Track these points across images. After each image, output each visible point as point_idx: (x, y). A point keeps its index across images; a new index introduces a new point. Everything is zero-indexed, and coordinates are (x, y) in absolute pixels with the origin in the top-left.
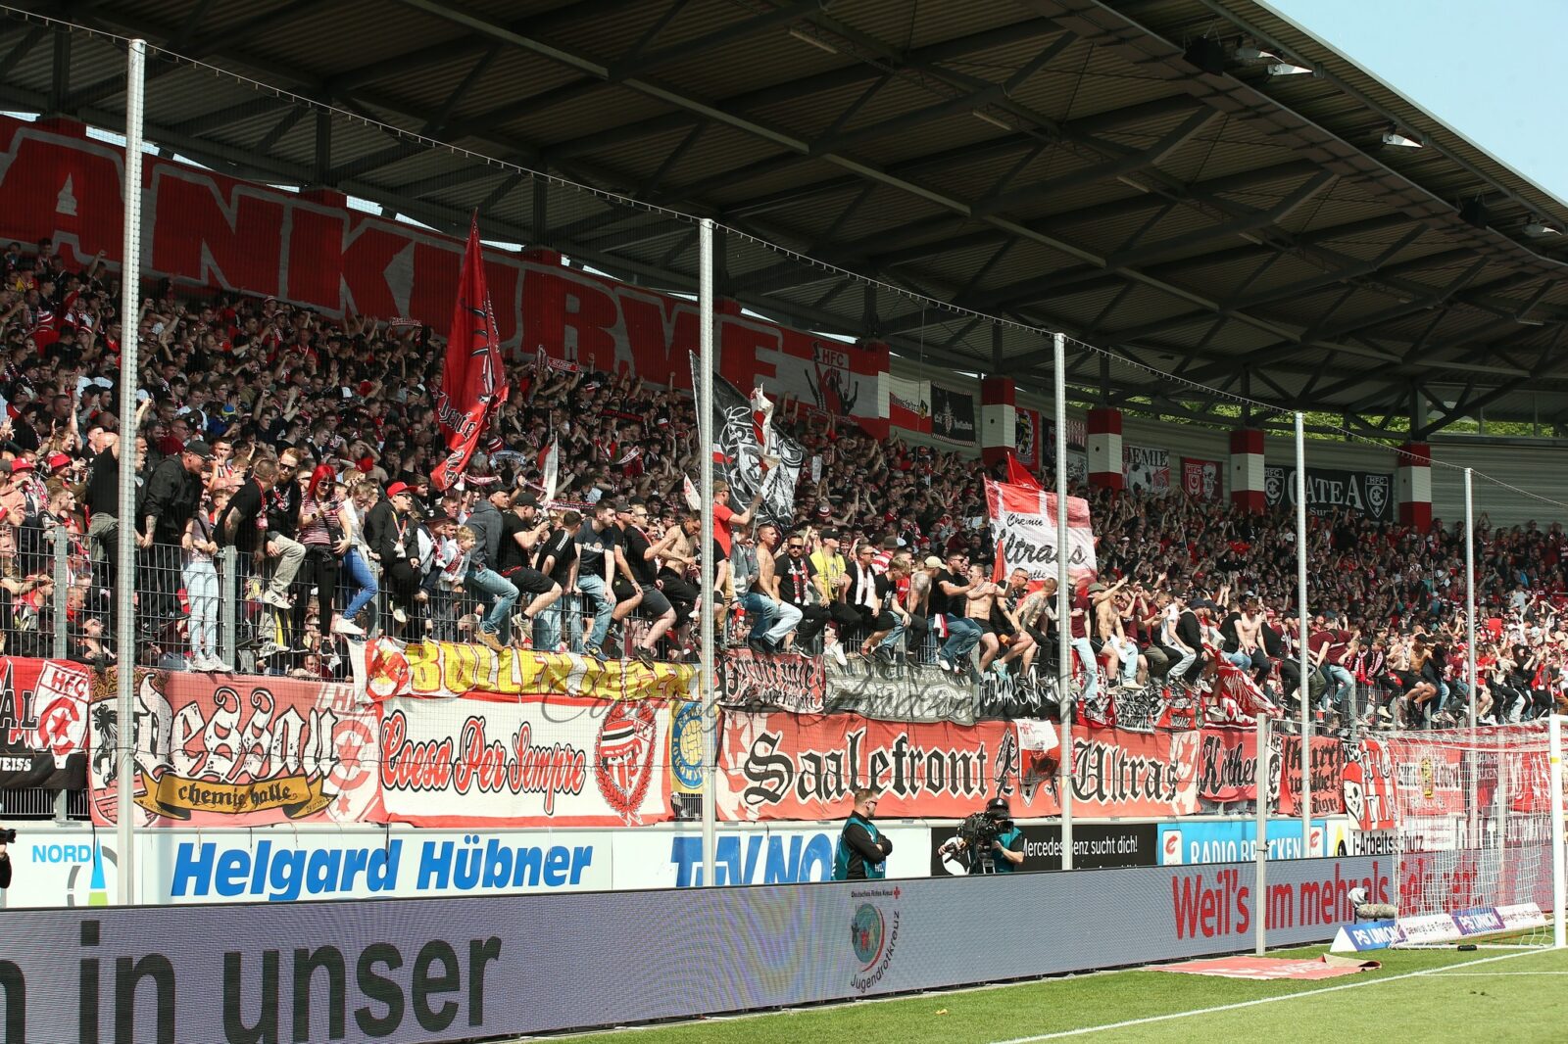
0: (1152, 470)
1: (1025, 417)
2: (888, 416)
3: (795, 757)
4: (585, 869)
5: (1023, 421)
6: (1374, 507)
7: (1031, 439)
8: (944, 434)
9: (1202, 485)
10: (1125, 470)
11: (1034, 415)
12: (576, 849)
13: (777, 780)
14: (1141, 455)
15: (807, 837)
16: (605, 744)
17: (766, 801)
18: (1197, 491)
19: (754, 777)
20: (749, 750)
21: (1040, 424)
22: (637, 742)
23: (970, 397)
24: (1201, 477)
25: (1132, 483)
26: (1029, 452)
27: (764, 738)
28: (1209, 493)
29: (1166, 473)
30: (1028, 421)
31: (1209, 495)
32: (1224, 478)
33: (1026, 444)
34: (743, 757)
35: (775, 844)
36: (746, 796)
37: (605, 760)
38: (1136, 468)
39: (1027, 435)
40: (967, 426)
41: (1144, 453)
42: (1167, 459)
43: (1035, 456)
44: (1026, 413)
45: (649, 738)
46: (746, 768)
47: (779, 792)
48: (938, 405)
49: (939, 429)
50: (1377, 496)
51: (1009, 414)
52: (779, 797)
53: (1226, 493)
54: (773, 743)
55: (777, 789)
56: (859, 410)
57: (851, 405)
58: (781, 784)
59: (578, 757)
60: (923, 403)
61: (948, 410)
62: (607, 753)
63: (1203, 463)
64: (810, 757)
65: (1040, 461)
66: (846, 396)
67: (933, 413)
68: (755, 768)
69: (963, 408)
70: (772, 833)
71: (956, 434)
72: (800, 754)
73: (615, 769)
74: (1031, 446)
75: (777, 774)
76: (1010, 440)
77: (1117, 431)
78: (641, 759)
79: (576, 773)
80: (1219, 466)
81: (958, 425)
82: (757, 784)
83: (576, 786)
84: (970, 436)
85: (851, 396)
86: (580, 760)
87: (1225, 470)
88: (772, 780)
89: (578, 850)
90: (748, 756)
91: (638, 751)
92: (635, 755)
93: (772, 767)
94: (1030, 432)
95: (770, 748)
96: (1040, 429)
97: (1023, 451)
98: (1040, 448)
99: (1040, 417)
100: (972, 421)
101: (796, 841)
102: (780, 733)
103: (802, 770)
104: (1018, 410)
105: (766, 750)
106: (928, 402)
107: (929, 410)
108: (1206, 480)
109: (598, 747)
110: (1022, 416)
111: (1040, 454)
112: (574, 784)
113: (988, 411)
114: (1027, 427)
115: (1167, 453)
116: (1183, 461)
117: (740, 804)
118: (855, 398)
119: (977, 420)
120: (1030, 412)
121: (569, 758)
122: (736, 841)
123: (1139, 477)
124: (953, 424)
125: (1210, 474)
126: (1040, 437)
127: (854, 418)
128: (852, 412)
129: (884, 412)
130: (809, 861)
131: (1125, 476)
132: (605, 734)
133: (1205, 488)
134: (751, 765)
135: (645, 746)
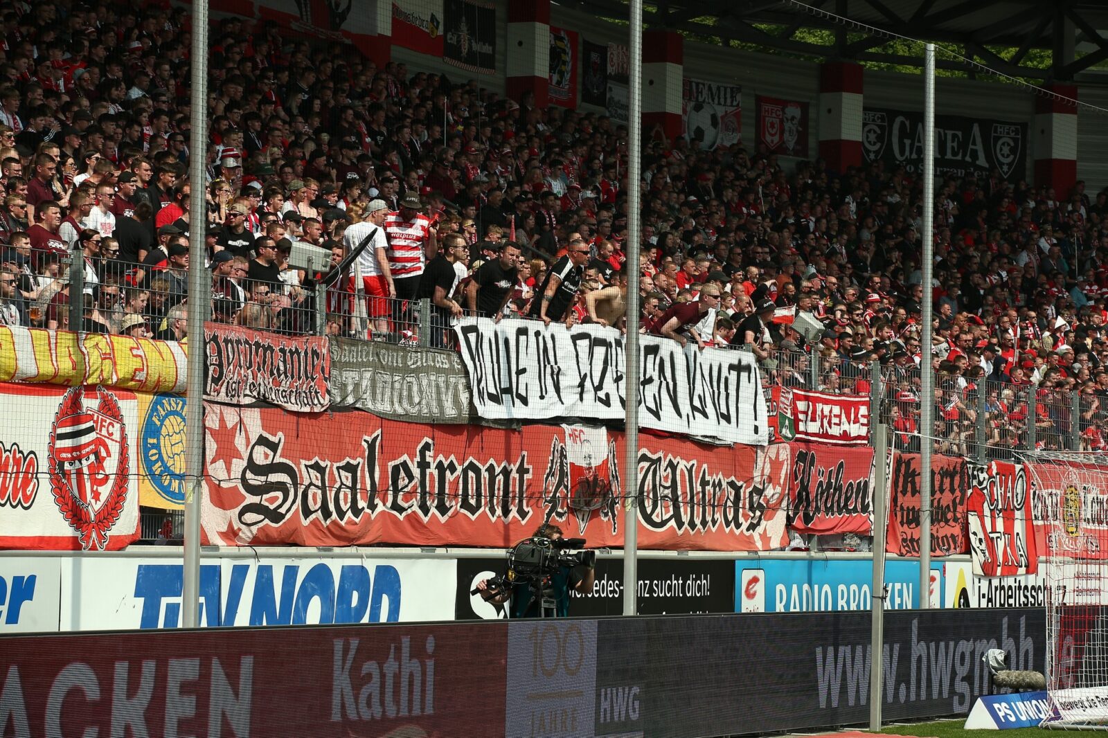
0: (720, 111)
1: (561, 39)
2: (389, 33)
3: (298, 464)
4: (26, 605)
5: (559, 44)
6: (1001, 164)
7: (569, 67)
8: (459, 59)
9: (782, 131)
10: (684, 111)
11: (573, 37)
12: (15, 578)
13: (280, 494)
14: (705, 92)
15: (305, 567)
16: (60, 444)
17: (267, 521)
18: (776, 139)
19: (253, 490)
20: (246, 456)
21: (580, 48)
22: (99, 442)
23: (493, 11)
24: (782, 121)
25: (693, 128)
26: (566, 85)
27: (262, 441)
28: (791, 141)
29: (737, 115)
30: (566, 45)
31: (791, 145)
32: (811, 124)
33: (562, 74)
34: (239, 465)
35: (265, 574)
36: (241, 514)
37: (61, 465)
38: (698, 108)
39: (564, 63)
40: (487, 49)
41: (710, 88)
42: (739, 97)
43: (573, 90)
44: (563, 34)
45: (117, 436)
46: (244, 480)
47: (283, 510)
48: (451, 21)
49: (452, 52)
50: (1006, 150)
51: (542, 35)
52: (283, 516)
53: (812, 142)
54: (273, 447)
55: (280, 506)
56: (353, 24)
57: (343, 16)
58: (285, 500)
59: (27, 461)
60: (433, 18)
61: (464, 27)
62: (64, 455)
63: (784, 104)
64: (316, 467)
65: (579, 97)
66: (337, 5)
67: (446, 31)
68: (254, 480)
69: (484, 27)
70: (264, 562)
71: (472, 58)
72: (303, 462)
73: (74, 476)
74: (568, 76)
75: (281, 486)
76: (542, 69)
77: (679, 62)
78: (111, 465)
79: (26, 482)
80: (804, 107)
81: (477, 47)
82: (255, 499)
83: (26, 498)
84: (487, 61)
85: (343, 7)
86: (31, 463)
87: (812, 113)
88: (272, 494)
89: (17, 580)
90: (245, 463)
91: (103, 454)
92: (100, 460)
93: (274, 478)
94: (568, 58)
95: (271, 453)
96: (580, 55)
97: (559, 83)
98: (580, 79)
99: (580, 40)
100: (493, 44)
101: (291, 572)
102: (280, 434)
103: (306, 482)
104: (554, 31)
105: (266, 456)
106: (440, 17)
107: (441, 28)
108: (787, 125)
109: (52, 448)
110: (558, 38)
111: (579, 87)
112: (24, 494)
113: (516, 29)
114: (564, 51)
115: (739, 89)
116: (760, 100)
117: (230, 525)
118: (349, 8)
119: (499, 41)
120: (569, 33)
121: (17, 462)
122: (216, 571)
123: (702, 120)
124: (470, 47)
125: (793, 118)
126: (580, 65)
127: (347, 34)
128: (344, 26)
129: (384, 27)
130: (305, 598)
131: (685, 118)
132: (59, 431)
133: (786, 136)
134: (249, 475)
135: (115, 448)
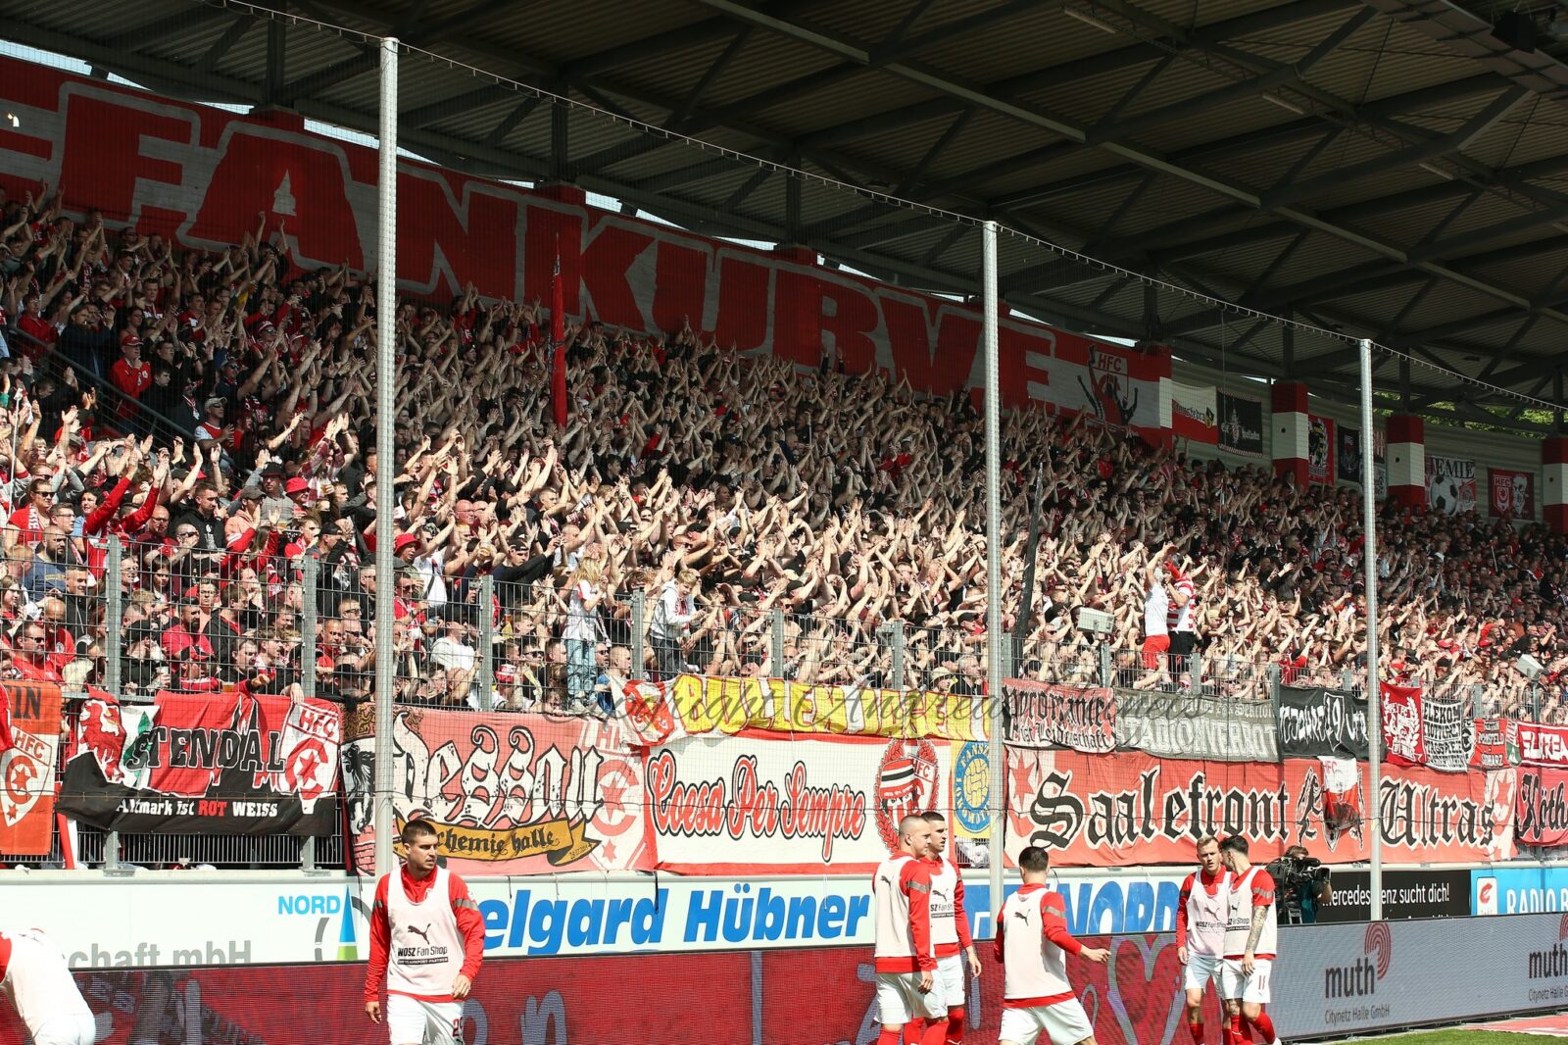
0: (1458, 483)
1: (1318, 426)
2: (1170, 426)
3: (1085, 799)
5: (1317, 429)
7: (1325, 449)
9: (1511, 499)
10: (1427, 483)
11: (1329, 423)
12: (852, 898)
13: (1065, 823)
14: (1444, 466)
15: (1097, 885)
16: (884, 785)
18: (1507, 505)
19: (1039, 820)
20: (1034, 790)
21: (1335, 432)
22: (917, 783)
23: (1259, 404)
24: (1511, 490)
25: (1436, 497)
26: (1324, 464)
27: (1051, 778)
28: (1519, 507)
29: (1473, 486)
30: (1323, 430)
31: (1520, 510)
32: (1536, 491)
33: (1320, 455)
34: (1028, 799)
37: (885, 802)
38: (1439, 480)
39: (1322, 446)
40: (1255, 436)
41: (1448, 463)
42: (1473, 470)
43: (1330, 469)
44: (1319, 421)
45: (931, 777)
46: (1033, 810)
47: (1067, 836)
51: (1302, 423)
52: (1067, 841)
53: (1538, 507)
54: (1062, 783)
55: (1065, 833)
56: (1140, 419)
57: (1130, 413)
58: (1069, 828)
59: (856, 799)
60: (1208, 411)
62: (887, 794)
63: (1512, 475)
64: (1101, 799)
65: (1336, 474)
66: (1125, 404)
67: (1220, 422)
68: (1041, 811)
69: (1250, 415)
70: (1060, 881)
72: (1090, 796)
73: (895, 812)
74: (1325, 457)
75: (1065, 816)
76: (1302, 451)
77: (1420, 441)
78: (923, 801)
79: (856, 816)
80: (1530, 477)
81: (1246, 435)
82: (1042, 828)
83: (856, 830)
84: (1256, 446)
86: (859, 801)
87: (1537, 482)
88: (1059, 823)
89: (854, 900)
90: (1035, 798)
91: (919, 792)
92: (916, 797)
93: (1059, 809)
94: (1324, 442)
95: (1059, 789)
96: (1335, 439)
97: (1317, 463)
98: (1336, 459)
99: (1335, 426)
100: (1260, 431)
101: (1085, 889)
102: (1070, 772)
103: (1092, 813)
104: (1311, 418)
105: (1055, 791)
106: (1214, 411)
107: (1215, 419)
108: (1516, 493)
109: (877, 788)
110: (1315, 424)
111: (1336, 466)
112: (854, 827)
113: (1279, 419)
114: (1321, 436)
115: (1473, 464)
116: (1491, 472)
118: (1135, 406)
119: (1265, 430)
120: (1325, 420)
121: (848, 801)
123: (1443, 490)
125: (1521, 487)
126: (1335, 451)
127: (1135, 428)
128: (1133, 421)
129: (1166, 421)
130: (1099, 910)
131: (1428, 489)
132: (884, 774)
133: (1515, 502)
134: (1038, 807)
135: (927, 786)
